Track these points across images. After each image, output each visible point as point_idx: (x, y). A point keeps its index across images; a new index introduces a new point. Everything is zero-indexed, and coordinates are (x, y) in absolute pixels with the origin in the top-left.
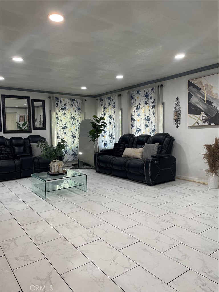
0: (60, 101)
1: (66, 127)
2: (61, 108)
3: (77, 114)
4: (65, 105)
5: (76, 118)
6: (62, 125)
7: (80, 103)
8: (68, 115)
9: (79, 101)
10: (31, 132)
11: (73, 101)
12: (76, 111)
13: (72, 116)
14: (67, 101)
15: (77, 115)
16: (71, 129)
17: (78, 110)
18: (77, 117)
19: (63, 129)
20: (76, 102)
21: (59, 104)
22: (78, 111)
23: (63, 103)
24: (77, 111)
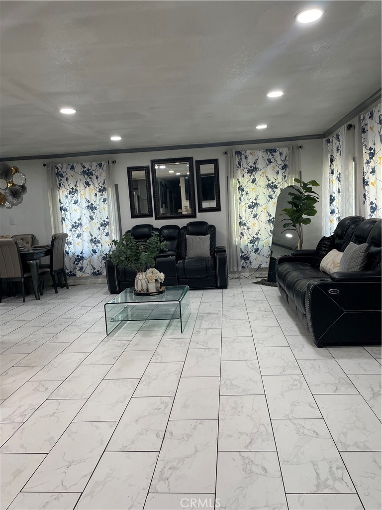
0: (246, 158)
1: (257, 204)
2: (246, 171)
3: (280, 176)
4: (255, 163)
5: (279, 185)
6: (247, 202)
7: (288, 154)
8: (262, 181)
9: (285, 151)
10: (196, 217)
11: (271, 153)
12: (278, 173)
13: (270, 182)
14: (260, 154)
15: (280, 180)
16: (266, 208)
17: (282, 169)
18: (281, 183)
19: (249, 208)
20: (278, 153)
21: (244, 162)
22: (284, 171)
23: (251, 160)
24: (281, 172)
